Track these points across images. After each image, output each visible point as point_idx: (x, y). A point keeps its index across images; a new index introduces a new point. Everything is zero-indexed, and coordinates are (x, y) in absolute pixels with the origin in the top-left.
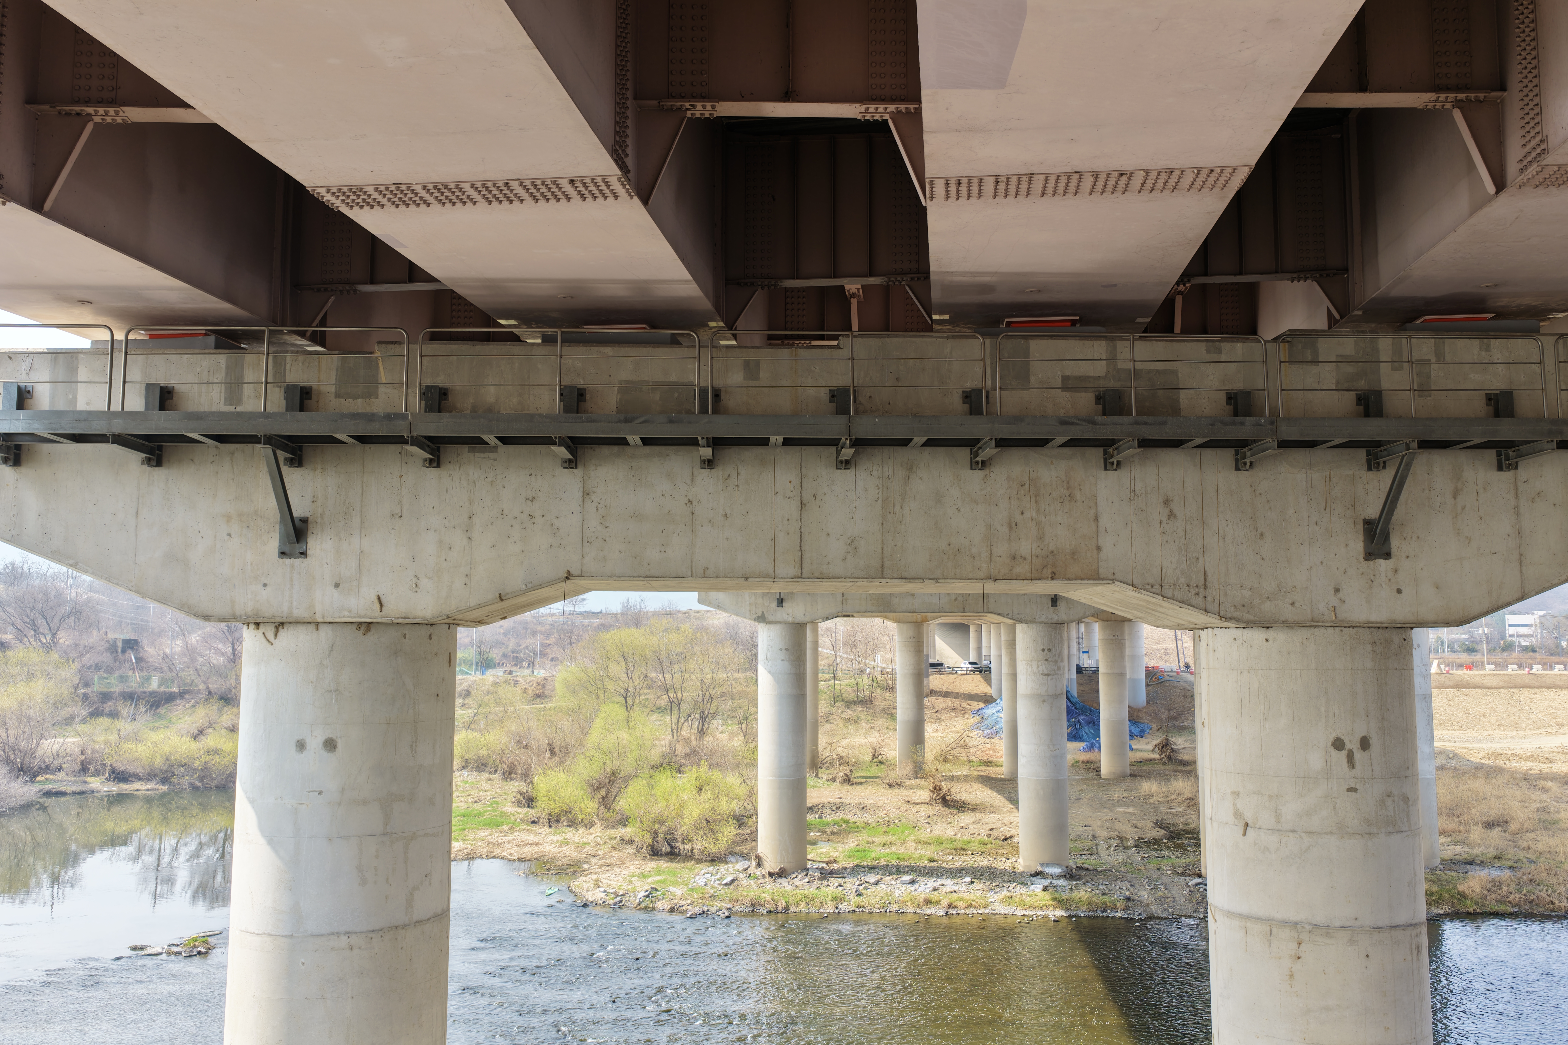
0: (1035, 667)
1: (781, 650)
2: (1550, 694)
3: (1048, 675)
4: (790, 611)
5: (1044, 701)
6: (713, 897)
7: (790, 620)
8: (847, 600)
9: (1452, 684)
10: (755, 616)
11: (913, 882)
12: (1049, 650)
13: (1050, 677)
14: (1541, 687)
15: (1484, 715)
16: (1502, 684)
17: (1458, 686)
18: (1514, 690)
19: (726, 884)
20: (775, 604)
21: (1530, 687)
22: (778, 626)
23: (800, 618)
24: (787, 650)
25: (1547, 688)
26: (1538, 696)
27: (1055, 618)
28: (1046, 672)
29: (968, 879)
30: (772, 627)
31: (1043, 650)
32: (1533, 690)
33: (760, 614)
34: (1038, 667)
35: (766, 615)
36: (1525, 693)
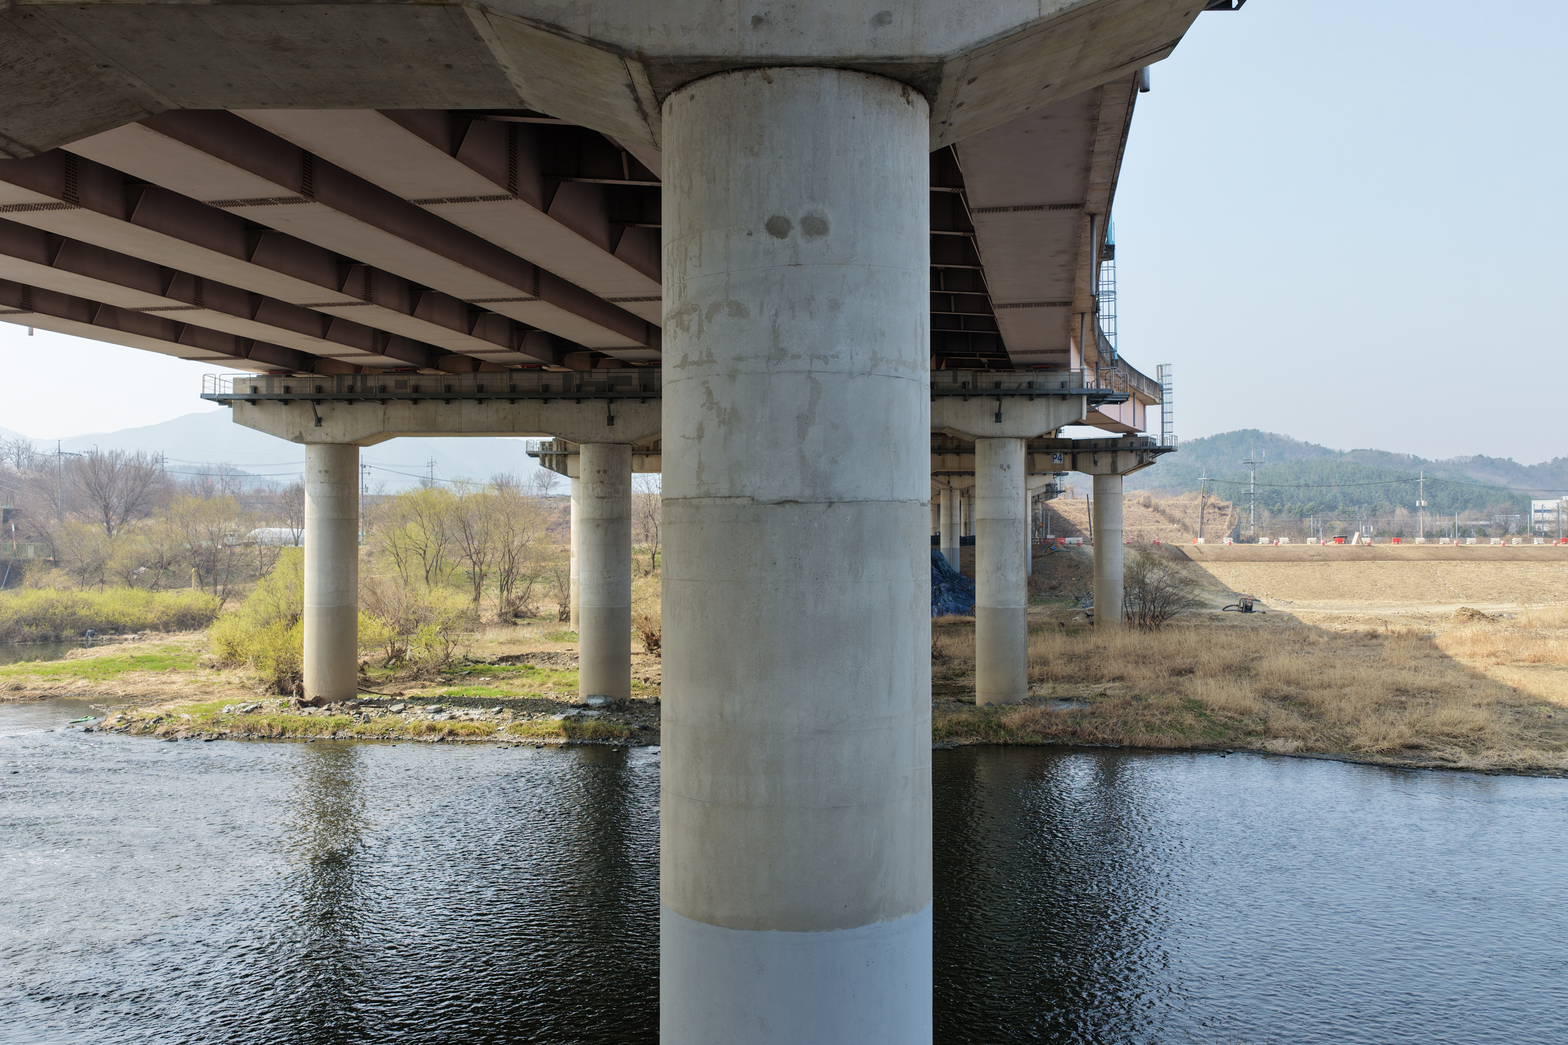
0: (590, 490)
1: (320, 472)
2: (1470, 566)
3: (603, 498)
4: (329, 430)
5: (598, 526)
6: (216, 723)
7: (329, 440)
8: (389, 418)
9: (1369, 556)
10: (292, 436)
11: (439, 711)
12: (605, 471)
13: (605, 501)
14: (1466, 560)
15: (1391, 587)
16: (1424, 557)
17: (1374, 558)
18: (1433, 562)
19: (247, 712)
20: (312, 424)
21: (1453, 560)
22: (318, 447)
23: (340, 438)
24: (326, 472)
25: (1471, 560)
26: (1458, 568)
27: (611, 437)
28: (601, 495)
29: (497, 709)
30: (312, 447)
31: (599, 472)
32: (1454, 563)
33: (297, 434)
34: (593, 490)
35: (304, 435)
36: (1445, 565)
